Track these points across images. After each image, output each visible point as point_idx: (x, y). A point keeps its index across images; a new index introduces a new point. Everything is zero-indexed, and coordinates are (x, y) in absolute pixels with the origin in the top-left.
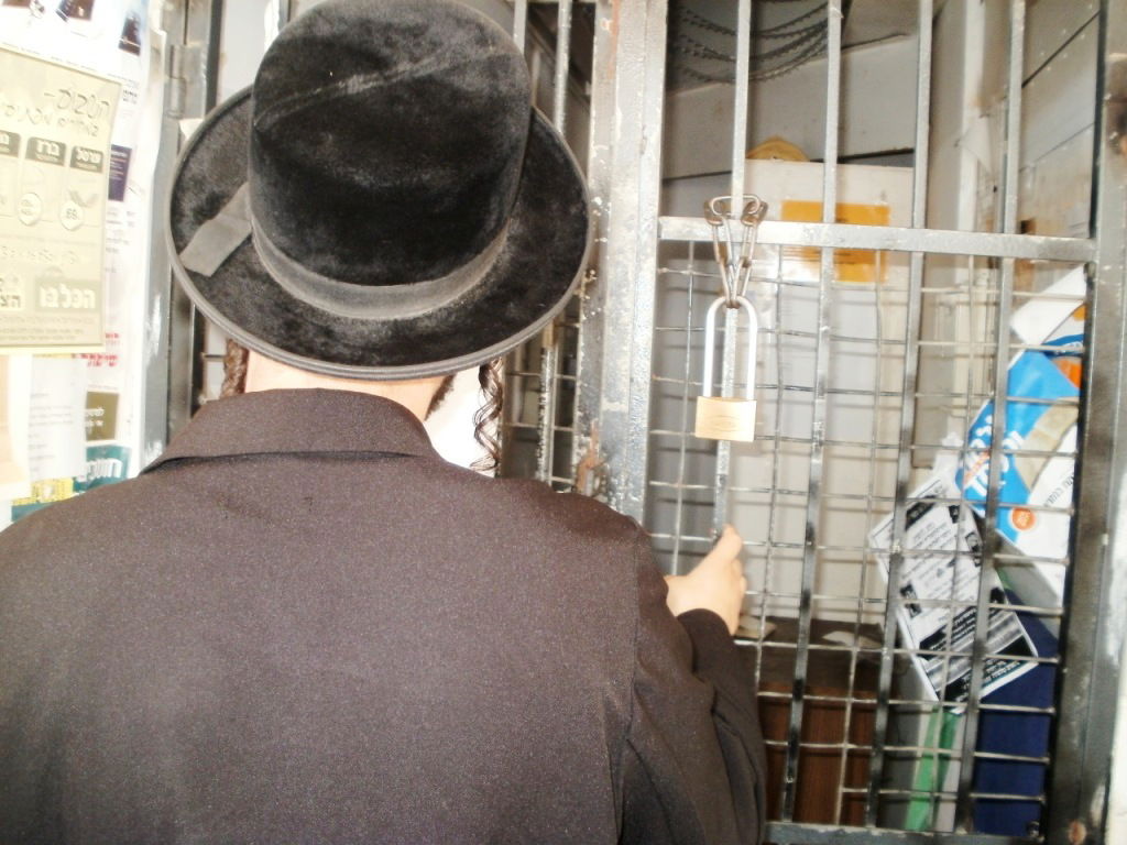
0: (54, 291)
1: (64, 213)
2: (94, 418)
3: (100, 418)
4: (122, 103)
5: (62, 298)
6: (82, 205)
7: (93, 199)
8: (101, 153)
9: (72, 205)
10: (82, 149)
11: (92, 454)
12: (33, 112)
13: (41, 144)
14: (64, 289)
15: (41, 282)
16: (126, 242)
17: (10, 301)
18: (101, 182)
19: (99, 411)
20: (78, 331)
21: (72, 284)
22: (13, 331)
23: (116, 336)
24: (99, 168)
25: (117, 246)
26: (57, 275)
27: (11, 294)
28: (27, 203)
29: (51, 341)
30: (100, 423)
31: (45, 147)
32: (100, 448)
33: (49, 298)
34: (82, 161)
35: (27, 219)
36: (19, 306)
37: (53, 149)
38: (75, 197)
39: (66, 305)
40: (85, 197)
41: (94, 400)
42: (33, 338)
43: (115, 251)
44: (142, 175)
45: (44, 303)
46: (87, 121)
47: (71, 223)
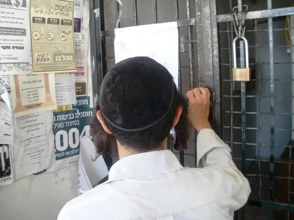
0: (60, 57)
1: (61, 36)
2: (79, 89)
3: (80, 89)
4: (75, 7)
5: (62, 58)
6: (67, 34)
7: (70, 32)
8: (71, 21)
9: (63, 34)
10: (65, 20)
11: (78, 99)
12: (48, 12)
13: (51, 19)
14: (63, 56)
15: (55, 55)
16: (83, 43)
17: (46, 60)
18: (71, 28)
19: (80, 87)
20: (68, 66)
21: (65, 55)
22: (48, 67)
23: (83, 67)
24: (71, 24)
25: (80, 44)
26: (60, 52)
27: (46, 58)
28: (50, 35)
29: (60, 69)
30: (80, 90)
31: (53, 21)
32: (81, 97)
33: (58, 59)
34: (65, 23)
35: (50, 39)
36: (49, 61)
37: (55, 20)
38: (64, 32)
39: (63, 60)
40: (67, 32)
41: (77, 84)
42: (54, 69)
43: (80, 45)
44: (86, 24)
45: (56, 60)
46: (65, 12)
47: (63, 39)
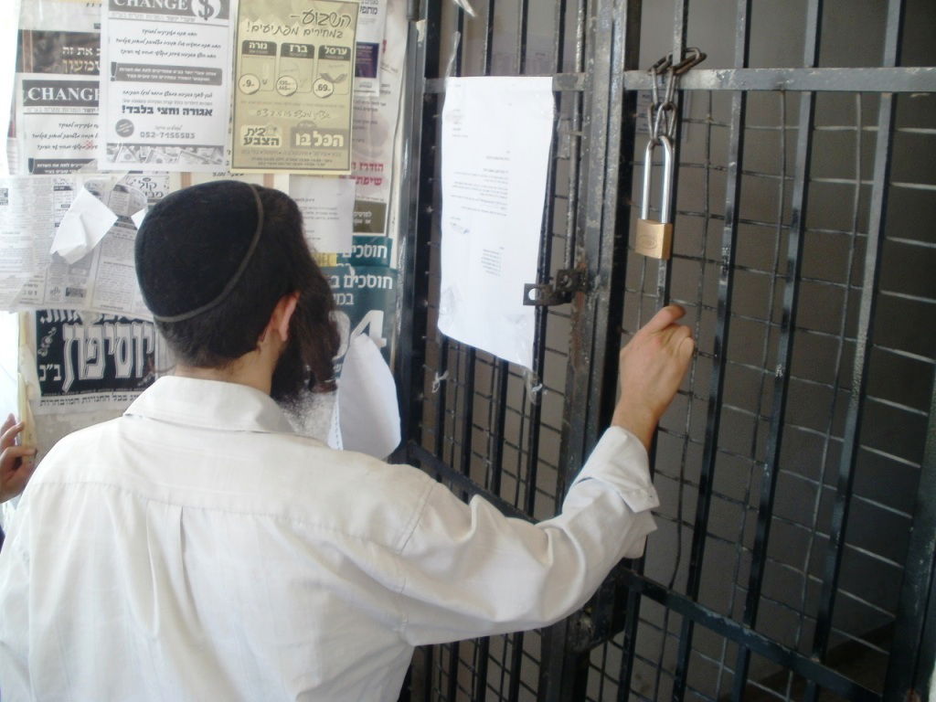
0: (308, 136)
1: (316, 87)
2: (363, 218)
3: (368, 218)
4: (361, 15)
5: (314, 140)
6: (333, 82)
7: (342, 78)
8: (349, 50)
9: (323, 82)
10: (330, 47)
11: (358, 241)
12: (283, 28)
13: (292, 47)
14: (316, 134)
15: (295, 131)
16: (384, 105)
17: (270, 142)
18: (348, 67)
19: (368, 214)
20: (327, 161)
21: (323, 132)
22: (272, 159)
23: (381, 165)
24: (347, 58)
25: (375, 107)
26: (310, 126)
27: (271, 137)
28: (285, 83)
29: (305, 167)
30: (368, 222)
31: (295, 49)
32: (372, 238)
33: (303, 140)
34: (329, 54)
35: (285, 93)
36: (277, 144)
37: (303, 49)
38: (326, 77)
39: (317, 144)
40: (334, 76)
41: (360, 206)
42: (288, 164)
43: (373, 110)
44: (395, 57)
45: (298, 143)
46: (331, 29)
47: (322, 93)
